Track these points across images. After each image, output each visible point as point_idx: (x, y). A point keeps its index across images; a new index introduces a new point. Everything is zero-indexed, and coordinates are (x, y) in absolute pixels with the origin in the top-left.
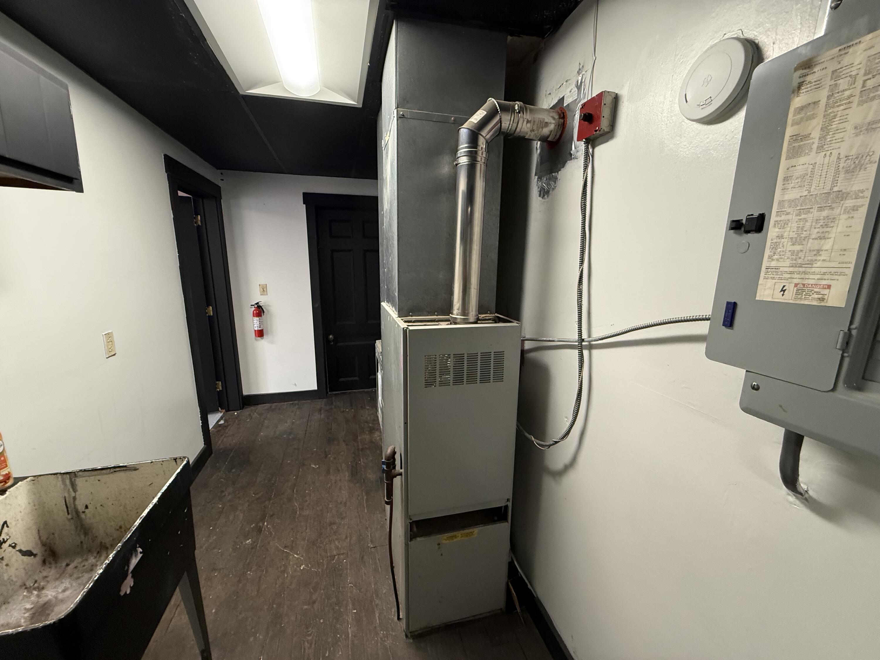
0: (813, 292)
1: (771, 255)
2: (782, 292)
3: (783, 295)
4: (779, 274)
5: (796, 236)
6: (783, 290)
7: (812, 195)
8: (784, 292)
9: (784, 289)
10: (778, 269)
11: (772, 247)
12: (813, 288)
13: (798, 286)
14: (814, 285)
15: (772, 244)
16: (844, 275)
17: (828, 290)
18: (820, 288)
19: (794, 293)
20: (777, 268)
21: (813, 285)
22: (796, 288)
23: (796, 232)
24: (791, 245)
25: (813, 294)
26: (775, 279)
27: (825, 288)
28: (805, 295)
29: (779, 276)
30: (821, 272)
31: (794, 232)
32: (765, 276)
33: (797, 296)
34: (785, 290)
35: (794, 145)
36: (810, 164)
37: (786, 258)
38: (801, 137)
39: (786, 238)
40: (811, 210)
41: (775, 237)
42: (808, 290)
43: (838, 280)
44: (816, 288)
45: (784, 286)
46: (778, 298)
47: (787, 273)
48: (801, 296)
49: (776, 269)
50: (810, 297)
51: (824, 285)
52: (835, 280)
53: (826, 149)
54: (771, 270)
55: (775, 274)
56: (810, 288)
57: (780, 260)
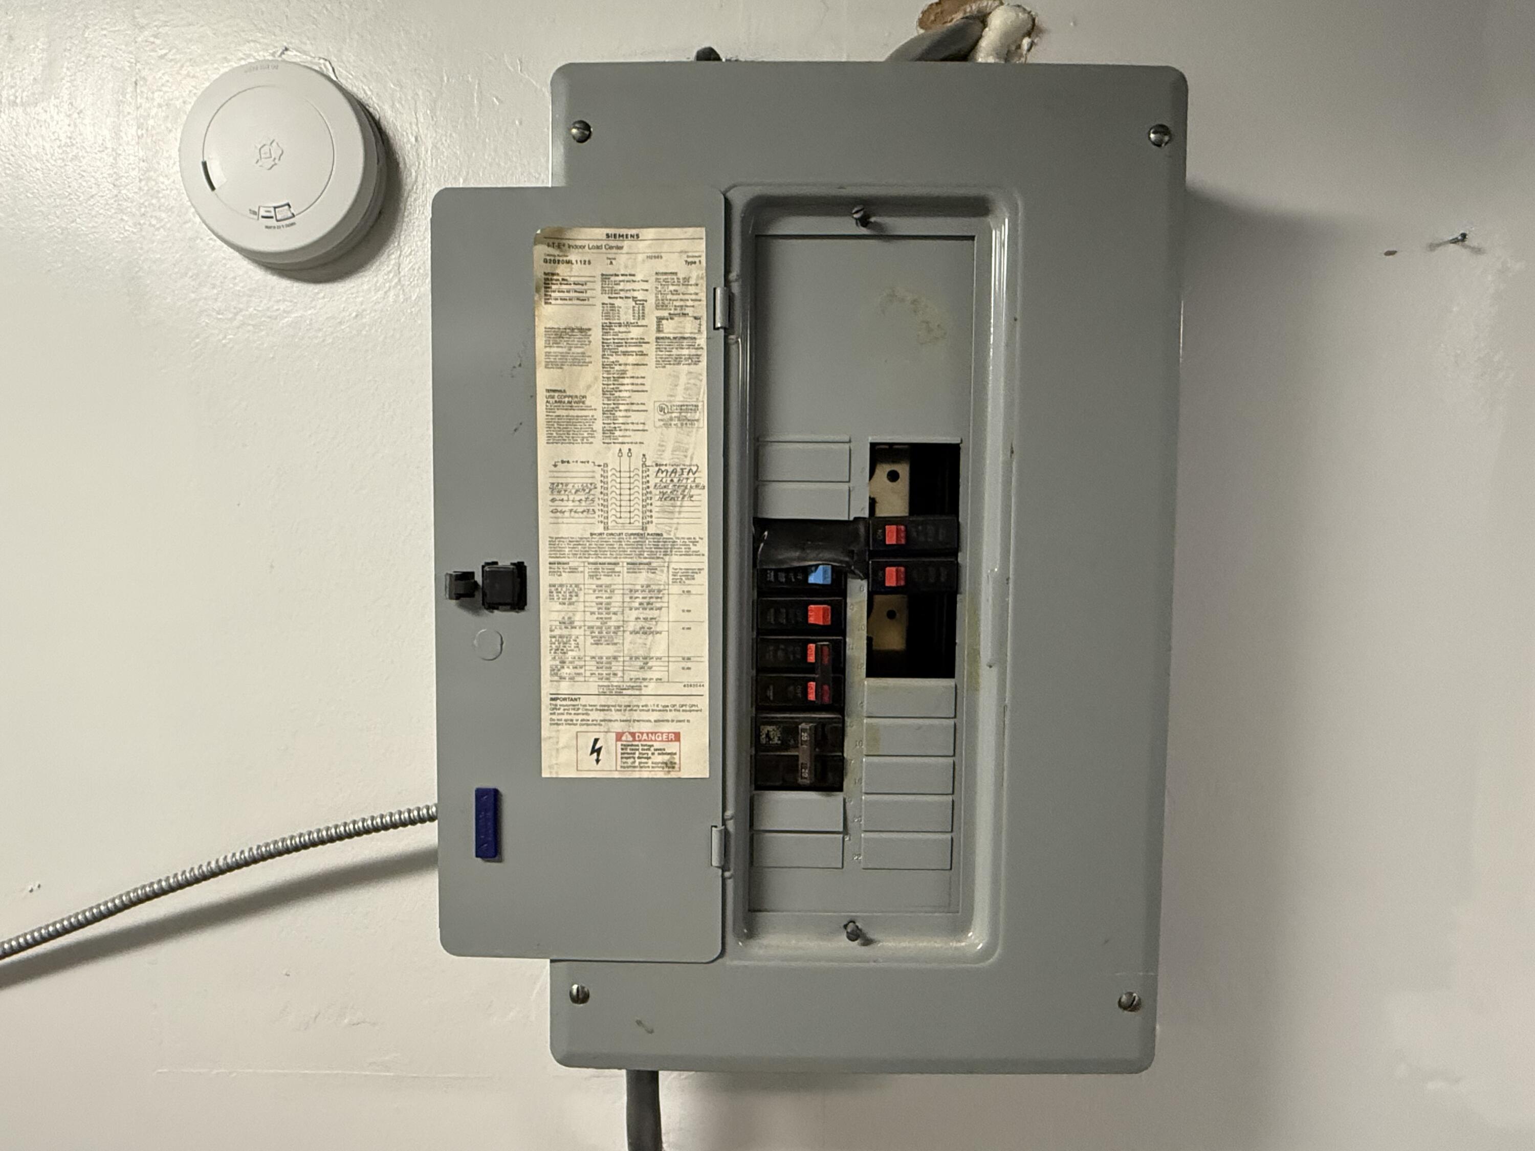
0: (652, 749)
1: (556, 666)
2: (595, 754)
3: (598, 761)
4: (580, 711)
5: (598, 624)
6: (596, 751)
7: (612, 534)
8: (598, 755)
9: (597, 747)
10: (576, 699)
11: (554, 646)
12: (651, 740)
13: (624, 738)
14: (652, 733)
15: (553, 640)
16: (697, 711)
17: (677, 743)
18: (662, 741)
19: (619, 756)
20: (573, 697)
21: (650, 735)
22: (619, 743)
23: (597, 616)
24: (592, 644)
25: (653, 754)
26: (576, 725)
27: (672, 740)
28: (639, 758)
29: (580, 717)
30: (658, 706)
31: (592, 613)
32: (554, 717)
33: (624, 760)
34: (600, 749)
35: (558, 413)
36: (596, 464)
37: (588, 674)
38: (570, 399)
39: (580, 628)
40: (617, 569)
41: (557, 623)
42: (642, 745)
43: (688, 721)
44: (656, 741)
45: (596, 741)
46: (589, 769)
47: (597, 710)
48: (632, 760)
49: (572, 700)
50: (650, 761)
51: (669, 733)
52: (684, 721)
53: (620, 440)
54: (564, 703)
55: (573, 712)
56: (645, 740)
57: (577, 679)
